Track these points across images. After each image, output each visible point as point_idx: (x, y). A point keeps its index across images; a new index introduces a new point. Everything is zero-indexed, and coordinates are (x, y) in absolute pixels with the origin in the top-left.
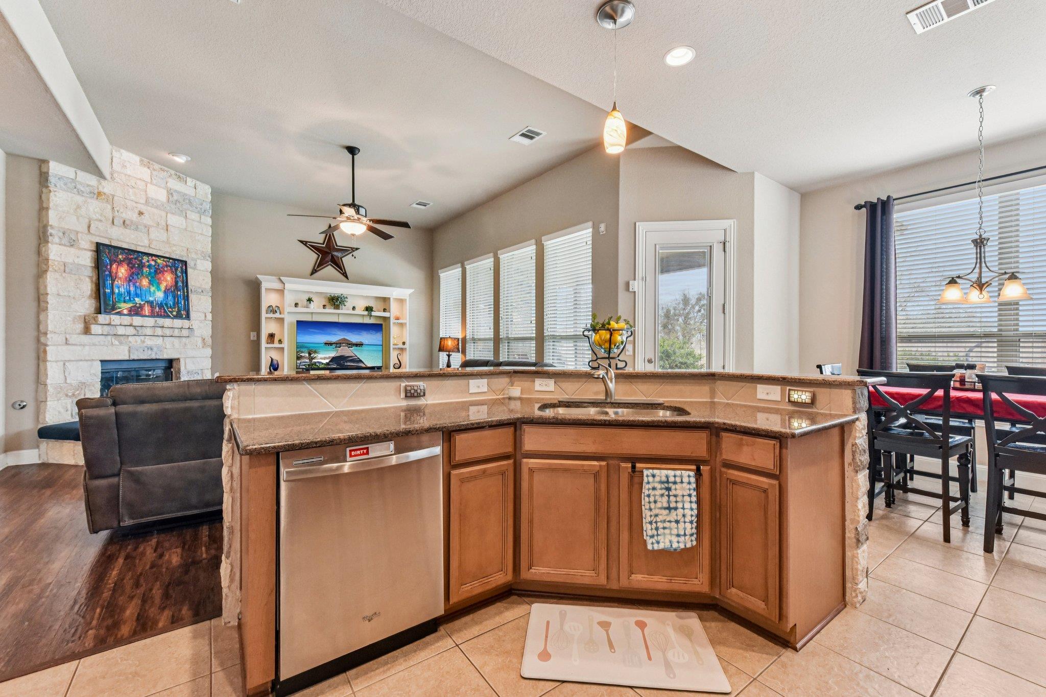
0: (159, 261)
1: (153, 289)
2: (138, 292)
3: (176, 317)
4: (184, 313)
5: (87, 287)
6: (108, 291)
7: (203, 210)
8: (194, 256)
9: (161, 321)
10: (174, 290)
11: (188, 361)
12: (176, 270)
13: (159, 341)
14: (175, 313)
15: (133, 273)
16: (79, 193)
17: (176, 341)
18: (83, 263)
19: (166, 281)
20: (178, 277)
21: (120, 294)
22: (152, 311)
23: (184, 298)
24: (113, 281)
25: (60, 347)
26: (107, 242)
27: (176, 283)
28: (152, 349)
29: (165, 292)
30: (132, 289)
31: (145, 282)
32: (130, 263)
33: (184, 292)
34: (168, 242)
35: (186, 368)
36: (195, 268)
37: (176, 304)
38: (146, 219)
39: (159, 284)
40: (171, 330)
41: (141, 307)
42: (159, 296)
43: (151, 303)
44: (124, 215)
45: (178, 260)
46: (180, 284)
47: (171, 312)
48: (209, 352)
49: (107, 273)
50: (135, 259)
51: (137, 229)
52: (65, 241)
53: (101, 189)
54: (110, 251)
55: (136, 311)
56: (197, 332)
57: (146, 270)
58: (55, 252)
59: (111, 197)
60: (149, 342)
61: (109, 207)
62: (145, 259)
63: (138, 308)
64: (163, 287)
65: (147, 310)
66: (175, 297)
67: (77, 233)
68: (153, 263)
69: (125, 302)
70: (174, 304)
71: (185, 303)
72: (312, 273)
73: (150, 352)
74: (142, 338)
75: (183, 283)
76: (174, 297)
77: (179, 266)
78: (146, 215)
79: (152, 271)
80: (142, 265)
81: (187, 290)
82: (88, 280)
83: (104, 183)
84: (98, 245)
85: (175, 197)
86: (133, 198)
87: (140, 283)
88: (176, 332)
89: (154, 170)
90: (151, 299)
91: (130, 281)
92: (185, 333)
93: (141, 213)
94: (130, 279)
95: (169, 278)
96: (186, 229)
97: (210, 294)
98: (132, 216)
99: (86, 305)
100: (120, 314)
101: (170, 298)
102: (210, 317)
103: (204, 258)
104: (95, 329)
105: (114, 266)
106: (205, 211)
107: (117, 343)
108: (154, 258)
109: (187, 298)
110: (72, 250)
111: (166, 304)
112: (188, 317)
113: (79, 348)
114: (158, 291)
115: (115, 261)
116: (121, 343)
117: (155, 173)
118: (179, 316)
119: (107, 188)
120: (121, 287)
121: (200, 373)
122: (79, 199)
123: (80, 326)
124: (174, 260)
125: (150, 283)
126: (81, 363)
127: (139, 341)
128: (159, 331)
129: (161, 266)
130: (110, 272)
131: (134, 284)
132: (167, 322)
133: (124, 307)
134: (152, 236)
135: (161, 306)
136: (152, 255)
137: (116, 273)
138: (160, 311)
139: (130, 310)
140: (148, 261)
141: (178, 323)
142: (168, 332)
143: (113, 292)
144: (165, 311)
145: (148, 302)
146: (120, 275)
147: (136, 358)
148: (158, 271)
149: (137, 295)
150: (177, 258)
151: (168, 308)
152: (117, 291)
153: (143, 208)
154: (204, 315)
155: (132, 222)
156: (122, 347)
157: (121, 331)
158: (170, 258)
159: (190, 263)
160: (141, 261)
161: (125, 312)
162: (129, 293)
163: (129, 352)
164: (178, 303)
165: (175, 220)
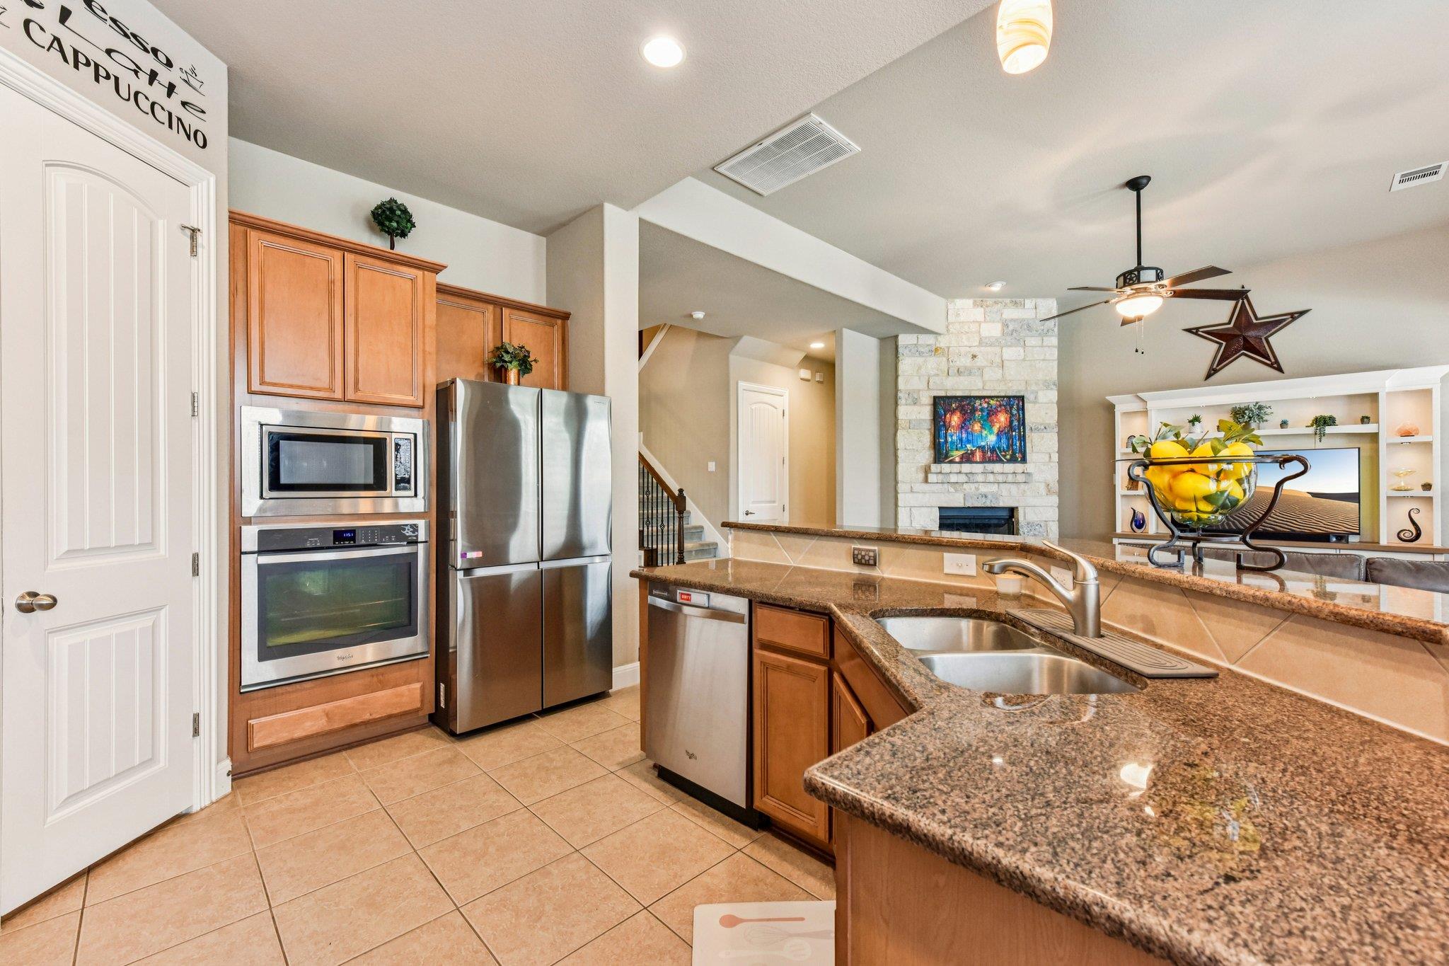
0: (992, 402)
1: (985, 433)
2: (970, 438)
3: (1009, 461)
4: (1019, 456)
5: (927, 438)
6: (942, 440)
7: (1045, 331)
8: (1034, 388)
9: (990, 467)
10: (1009, 431)
11: (1028, 510)
12: (1011, 408)
13: (994, 488)
14: (1008, 457)
15: (965, 419)
16: (921, 354)
17: (1013, 488)
18: (923, 417)
19: (1000, 422)
20: (1013, 415)
21: (952, 443)
22: (983, 456)
23: (1020, 439)
24: (947, 430)
25: (907, 495)
26: (942, 394)
27: (1011, 422)
28: (986, 497)
29: (998, 434)
30: (964, 436)
31: (977, 427)
32: (962, 410)
33: (1020, 432)
34: (1003, 379)
35: (1025, 516)
36: (1035, 402)
37: (1010, 446)
38: (980, 362)
39: (992, 426)
40: (1004, 476)
41: (973, 453)
42: (991, 439)
43: (982, 448)
44: (958, 364)
45: (1014, 397)
46: (1015, 423)
47: (1004, 456)
48: (1055, 500)
49: (942, 423)
50: (968, 405)
51: (970, 374)
52: (910, 401)
53: (938, 345)
54: (944, 401)
55: (967, 458)
56: (1036, 477)
57: (978, 414)
58: (904, 412)
59: (946, 350)
60: (984, 489)
61: (945, 359)
62: (978, 402)
63: (969, 454)
64: (995, 429)
65: (978, 456)
66: (1009, 438)
67: (919, 391)
68: (985, 405)
69: (957, 450)
70: (1008, 447)
71: (1020, 444)
72: (1209, 376)
73: (984, 500)
74: (976, 485)
75: (1019, 421)
76: (1008, 439)
77: (1015, 404)
78: (979, 356)
79: (985, 414)
80: (974, 410)
81: (1024, 428)
82: (927, 432)
83: (940, 338)
84: (935, 398)
85: (1011, 327)
86: (966, 343)
87: (972, 429)
88: (1010, 478)
89: (987, 306)
90: (983, 444)
91: (962, 427)
92: (1021, 478)
93: (974, 357)
94: (963, 426)
95: (1002, 418)
96: (1024, 360)
97: (1056, 430)
98: (965, 362)
99: (926, 455)
100: (952, 462)
101: (1004, 440)
102: (1055, 457)
103: (1048, 387)
104: (932, 478)
105: (948, 416)
106: (1048, 331)
107: (952, 490)
108: (987, 400)
109: (1023, 438)
110: (916, 408)
111: (999, 448)
112: (1024, 460)
113: (920, 496)
114: (990, 434)
115: (949, 411)
116: (956, 491)
117: (988, 309)
118: (1013, 460)
119: (943, 342)
120: (953, 436)
121: (1042, 524)
122: (920, 360)
123: (921, 476)
124: (1009, 397)
125: (982, 427)
126: (923, 509)
127: (973, 489)
128: (991, 478)
129: (994, 407)
130: (944, 422)
131: (966, 431)
132: (997, 467)
133: (956, 455)
134: (986, 377)
135: (993, 450)
136: (984, 397)
137: (950, 422)
138: (992, 456)
139: (962, 457)
140: (981, 404)
141: (1009, 467)
142: (1000, 478)
143: (946, 441)
144: (998, 456)
145: (979, 447)
146: (953, 423)
147: (971, 506)
148: (991, 413)
149: (969, 441)
150: (1014, 394)
151: (1001, 452)
152: (949, 439)
153: (975, 350)
154: (1048, 456)
155: (966, 368)
156: (957, 495)
157: (953, 478)
158: (1004, 397)
159: (1029, 397)
160: (973, 406)
161: (957, 459)
162: (961, 440)
163: (965, 499)
164: (1012, 445)
165: (1010, 353)
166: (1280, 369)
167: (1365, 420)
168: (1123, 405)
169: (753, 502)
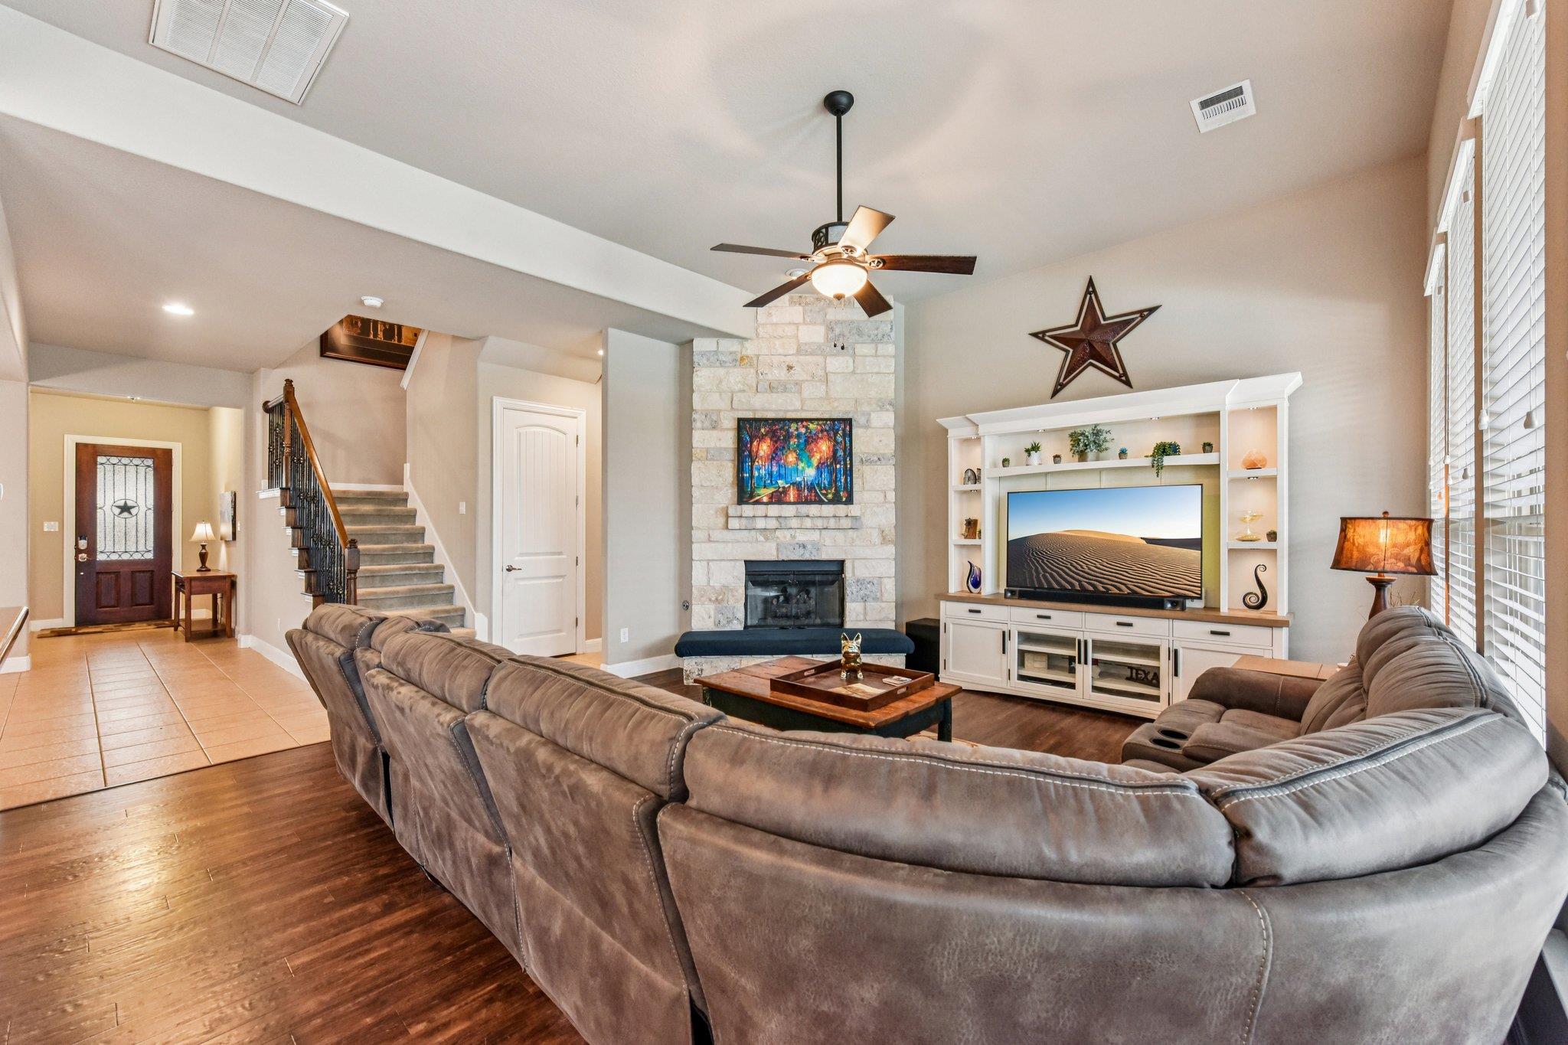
0: (811, 426)
1: (801, 465)
2: (783, 471)
3: (831, 502)
4: (844, 495)
5: (729, 472)
6: (746, 475)
7: (880, 336)
8: (865, 408)
9: (804, 509)
10: (832, 463)
11: (857, 563)
12: (836, 434)
13: (815, 536)
14: (830, 496)
15: (777, 448)
16: (722, 364)
17: (839, 535)
18: (724, 445)
19: (821, 452)
20: (838, 443)
21: (760, 478)
22: (799, 495)
23: (845, 474)
24: (753, 462)
25: (703, 545)
26: (750, 415)
27: (835, 452)
28: (804, 547)
29: (818, 468)
30: (775, 469)
31: (791, 458)
32: (773, 435)
33: (845, 464)
34: (827, 397)
35: (853, 572)
36: (867, 426)
37: (833, 482)
38: (798, 374)
39: (810, 458)
40: (825, 520)
41: (785, 491)
42: (810, 473)
43: (797, 486)
44: (770, 377)
45: (839, 420)
46: (840, 453)
47: (825, 495)
48: (890, 550)
49: (747, 453)
50: (781, 429)
51: (785, 390)
52: (707, 424)
53: (744, 353)
54: (751, 425)
55: (778, 498)
56: (869, 521)
57: (793, 442)
58: (701, 439)
59: (755, 359)
60: (801, 537)
61: (752, 371)
62: (794, 426)
63: (781, 493)
64: (815, 461)
65: (792, 495)
66: (832, 472)
67: (720, 411)
68: (803, 430)
69: (765, 487)
70: (830, 484)
71: (846, 479)
72: (1055, 392)
73: (802, 551)
74: (792, 532)
75: (845, 451)
76: (831, 474)
77: (840, 429)
78: (797, 368)
79: (802, 441)
80: (788, 436)
81: (851, 460)
82: (730, 465)
83: (747, 344)
84: (739, 420)
85: (837, 331)
86: (780, 351)
87: (785, 461)
88: (832, 523)
89: (807, 304)
90: (798, 479)
91: (773, 458)
92: (846, 523)
93: (790, 368)
94: (774, 457)
95: (824, 447)
96: (853, 372)
97: (893, 462)
98: (779, 374)
99: (729, 493)
100: (758, 502)
101: (825, 475)
102: (891, 496)
103: (882, 408)
104: (734, 523)
105: (755, 443)
106: (883, 336)
107: (761, 538)
108: (805, 423)
109: (849, 473)
110: (715, 433)
111: (818, 484)
112: (850, 501)
113: (722, 546)
114: (809, 467)
115: (756, 437)
116: (767, 539)
117: (808, 308)
118: (836, 501)
119: (750, 349)
120: (761, 469)
121: (875, 582)
122: (721, 371)
123: (721, 520)
124: (833, 420)
125: (799, 458)
126: (723, 563)
127: (789, 536)
128: (808, 523)
129: (814, 432)
130: (750, 452)
131: (778, 462)
132: (813, 509)
133: (764, 494)
134: (806, 394)
135: (811, 488)
136: (802, 420)
137: (757, 452)
138: (811, 495)
139: (771, 496)
140: (797, 429)
141: (828, 510)
142: (820, 523)
143: (752, 476)
144: (817, 495)
145: (793, 484)
146: (761, 453)
147: (786, 559)
148: (810, 440)
149: (780, 476)
150: (840, 416)
151: (821, 490)
152: (756, 474)
153: (790, 360)
154: (882, 495)
155: (779, 381)
156: (768, 544)
157: (760, 523)
158: (826, 420)
159: (859, 420)
160: (788, 431)
161: (765, 499)
162: (771, 474)
163: (778, 550)
164: (836, 482)
165: (838, 363)
166: (1128, 383)
167: (1207, 447)
168: (954, 430)
169: (522, 555)
